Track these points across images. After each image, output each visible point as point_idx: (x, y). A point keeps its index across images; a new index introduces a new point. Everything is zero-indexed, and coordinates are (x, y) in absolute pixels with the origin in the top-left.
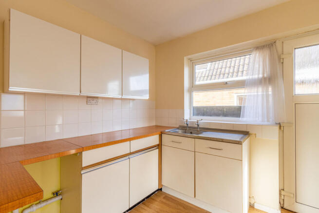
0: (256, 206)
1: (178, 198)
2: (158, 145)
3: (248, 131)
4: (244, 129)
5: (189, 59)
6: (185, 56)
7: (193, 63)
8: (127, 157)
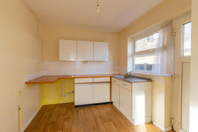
0: (154, 123)
1: (116, 108)
2: (110, 82)
3: (151, 78)
4: (149, 78)
5: (132, 38)
6: (128, 37)
7: (134, 40)
8: (92, 84)
